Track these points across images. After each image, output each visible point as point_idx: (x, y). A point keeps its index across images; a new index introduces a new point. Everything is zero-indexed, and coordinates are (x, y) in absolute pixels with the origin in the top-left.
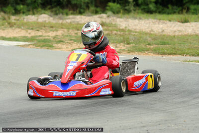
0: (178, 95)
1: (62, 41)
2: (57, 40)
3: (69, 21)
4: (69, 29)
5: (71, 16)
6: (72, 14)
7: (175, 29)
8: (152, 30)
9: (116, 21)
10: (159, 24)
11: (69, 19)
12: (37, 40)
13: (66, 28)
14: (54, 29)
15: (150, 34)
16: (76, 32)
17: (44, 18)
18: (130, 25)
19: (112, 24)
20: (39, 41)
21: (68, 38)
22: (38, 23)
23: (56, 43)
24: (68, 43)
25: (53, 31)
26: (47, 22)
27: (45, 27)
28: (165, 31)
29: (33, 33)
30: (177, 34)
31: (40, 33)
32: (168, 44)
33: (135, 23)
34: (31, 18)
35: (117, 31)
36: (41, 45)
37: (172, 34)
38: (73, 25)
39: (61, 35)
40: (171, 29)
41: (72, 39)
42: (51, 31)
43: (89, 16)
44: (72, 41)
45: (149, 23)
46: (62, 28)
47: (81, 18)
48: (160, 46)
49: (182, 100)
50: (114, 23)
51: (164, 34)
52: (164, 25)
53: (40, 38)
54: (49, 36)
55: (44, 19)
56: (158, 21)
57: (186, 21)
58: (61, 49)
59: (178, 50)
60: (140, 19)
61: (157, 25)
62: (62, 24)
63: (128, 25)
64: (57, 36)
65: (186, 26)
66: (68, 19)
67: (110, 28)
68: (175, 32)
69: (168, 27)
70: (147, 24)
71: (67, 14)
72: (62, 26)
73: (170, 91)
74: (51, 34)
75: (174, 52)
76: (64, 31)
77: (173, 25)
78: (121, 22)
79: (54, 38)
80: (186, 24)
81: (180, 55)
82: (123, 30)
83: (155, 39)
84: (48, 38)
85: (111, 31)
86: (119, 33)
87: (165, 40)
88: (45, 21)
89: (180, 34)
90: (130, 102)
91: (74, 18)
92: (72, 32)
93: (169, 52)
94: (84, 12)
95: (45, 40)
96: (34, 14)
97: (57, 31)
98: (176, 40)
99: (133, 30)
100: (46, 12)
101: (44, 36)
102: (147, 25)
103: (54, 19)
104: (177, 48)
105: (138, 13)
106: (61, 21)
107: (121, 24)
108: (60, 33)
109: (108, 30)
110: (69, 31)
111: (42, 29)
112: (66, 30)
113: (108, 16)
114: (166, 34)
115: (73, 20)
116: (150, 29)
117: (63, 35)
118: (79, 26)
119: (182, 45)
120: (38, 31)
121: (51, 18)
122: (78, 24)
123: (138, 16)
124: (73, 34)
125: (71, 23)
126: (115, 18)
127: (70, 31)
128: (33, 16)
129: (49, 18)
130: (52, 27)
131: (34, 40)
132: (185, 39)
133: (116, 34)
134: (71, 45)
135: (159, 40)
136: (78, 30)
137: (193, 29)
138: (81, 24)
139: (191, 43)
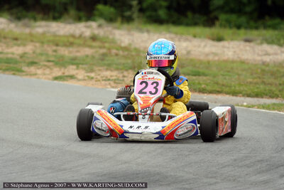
1: (36, 63)
2: (27, 61)
3: (40, 30)
4: (42, 43)
5: (43, 23)
6: (43, 19)
7: (207, 50)
9: (114, 34)
10: (179, 40)
11: (40, 26)
13: (38, 42)
14: (19, 42)
16: (55, 48)
18: (136, 41)
19: (108, 38)
21: (43, 58)
23: (27, 66)
24: (44, 65)
25: (19, 45)
26: (6, 31)
27: (5, 38)
28: (192, 52)
30: (211, 58)
32: (204, 75)
33: (143, 38)
35: (117, 49)
36: (4, 68)
39: (31, 52)
40: (200, 49)
41: (51, 59)
42: (15, 45)
43: (70, 23)
44: (51, 64)
46: (32, 41)
47: (59, 26)
50: (111, 37)
51: (191, 57)
52: (188, 42)
54: (13, 54)
56: (178, 36)
57: (220, 39)
58: (37, 76)
59: (223, 85)
60: (148, 31)
62: (31, 35)
63: (133, 41)
64: (25, 53)
65: (223, 47)
66: (37, 27)
67: (107, 45)
68: (207, 55)
69: (195, 46)
71: (35, 19)
72: (32, 38)
74: (16, 51)
75: (216, 88)
76: (35, 46)
77: (203, 44)
78: (122, 35)
79: (21, 57)
80: (221, 43)
81: (227, 93)
82: (126, 49)
84: (11, 56)
85: (109, 49)
86: (121, 53)
87: (198, 68)
88: (3, 30)
89: (216, 58)
91: (47, 26)
92: (49, 49)
95: (7, 59)
97: (24, 45)
99: (142, 49)
100: (4, 14)
101: (6, 54)
106: (27, 31)
107: (123, 38)
108: (29, 48)
109: (104, 47)
110: (43, 47)
112: (38, 45)
113: (100, 26)
115: (46, 29)
117: (34, 52)
118: (57, 38)
119: (227, 77)
122: (55, 35)
124: (51, 52)
126: (110, 29)
127: (45, 46)
129: (8, 25)
130: (16, 39)
132: (228, 67)
133: (117, 55)
134: (51, 69)
135: (190, 68)
136: (57, 45)
137: (235, 52)
138: (59, 36)
139: (239, 75)
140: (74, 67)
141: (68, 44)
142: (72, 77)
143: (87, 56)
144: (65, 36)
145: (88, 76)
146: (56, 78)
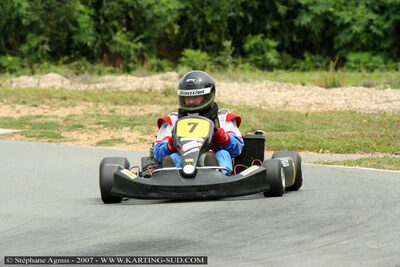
0: (290, 230)
1: (81, 126)
2: (71, 123)
3: (100, 86)
4: (98, 101)
5: (107, 77)
6: (112, 72)
7: (311, 100)
8: (264, 103)
10: (279, 90)
11: (103, 82)
12: (31, 124)
13: (93, 101)
14: (68, 102)
15: (259, 111)
16: (112, 107)
17: (53, 80)
18: (222, 94)
20: (34, 126)
21: (94, 120)
22: (37, 91)
23: (68, 131)
24: (91, 129)
25: (67, 107)
26: (57, 88)
27: (50, 98)
28: (290, 103)
29: (25, 111)
30: (313, 109)
31: (39, 111)
32: (290, 129)
33: (232, 89)
34: (26, 81)
36: (38, 135)
37: (303, 110)
38: (108, 93)
39: (81, 113)
41: (102, 121)
42: (62, 106)
43: (143, 76)
44: (101, 126)
45: (261, 88)
46: (85, 100)
47: (126, 80)
48: (273, 133)
49: (298, 238)
51: (287, 109)
52: (290, 91)
53: (38, 120)
54: (56, 117)
55: (52, 84)
56: (279, 84)
57: (335, 85)
58: (77, 143)
59: (308, 140)
60: (245, 80)
61: (276, 93)
62: (86, 92)
64: (74, 115)
65: (332, 94)
66: (99, 82)
68: (310, 105)
69: (297, 95)
70: (256, 90)
71: (100, 73)
72: (85, 96)
73: (277, 222)
74: (62, 112)
75: (300, 144)
76: (88, 106)
77: (309, 92)
79: (66, 120)
80: (334, 90)
81: (312, 150)
83: (265, 120)
84: (54, 120)
87: (287, 122)
88: (53, 87)
90: (194, 243)
91: (110, 81)
92: (105, 109)
93: (289, 145)
94: (134, 69)
95: (46, 124)
96: (33, 73)
97: (74, 106)
98: (308, 122)
100: (59, 69)
101: (46, 117)
102: (256, 94)
103: (71, 83)
104: (307, 137)
105: (242, 68)
106: (83, 87)
108: (80, 109)
110: (97, 106)
111: (43, 103)
112: (91, 104)
114: (291, 109)
115: (109, 84)
116: (260, 102)
117: (84, 114)
118: (119, 95)
119: (318, 132)
120: (35, 106)
121: (67, 81)
122: (118, 91)
123: (242, 75)
124: (106, 113)
125: (104, 89)
127: (101, 105)
128: (31, 79)
129: (63, 81)
130: (65, 99)
131: (26, 124)
132: (326, 119)
134: (98, 133)
135: (274, 122)
136: (116, 104)
137: (346, 100)
138: (124, 92)
139: (337, 127)
140: (128, 128)
141: (131, 101)
142: (121, 141)
143: (151, 115)
144: (130, 91)
145: (141, 139)
146: (100, 144)
